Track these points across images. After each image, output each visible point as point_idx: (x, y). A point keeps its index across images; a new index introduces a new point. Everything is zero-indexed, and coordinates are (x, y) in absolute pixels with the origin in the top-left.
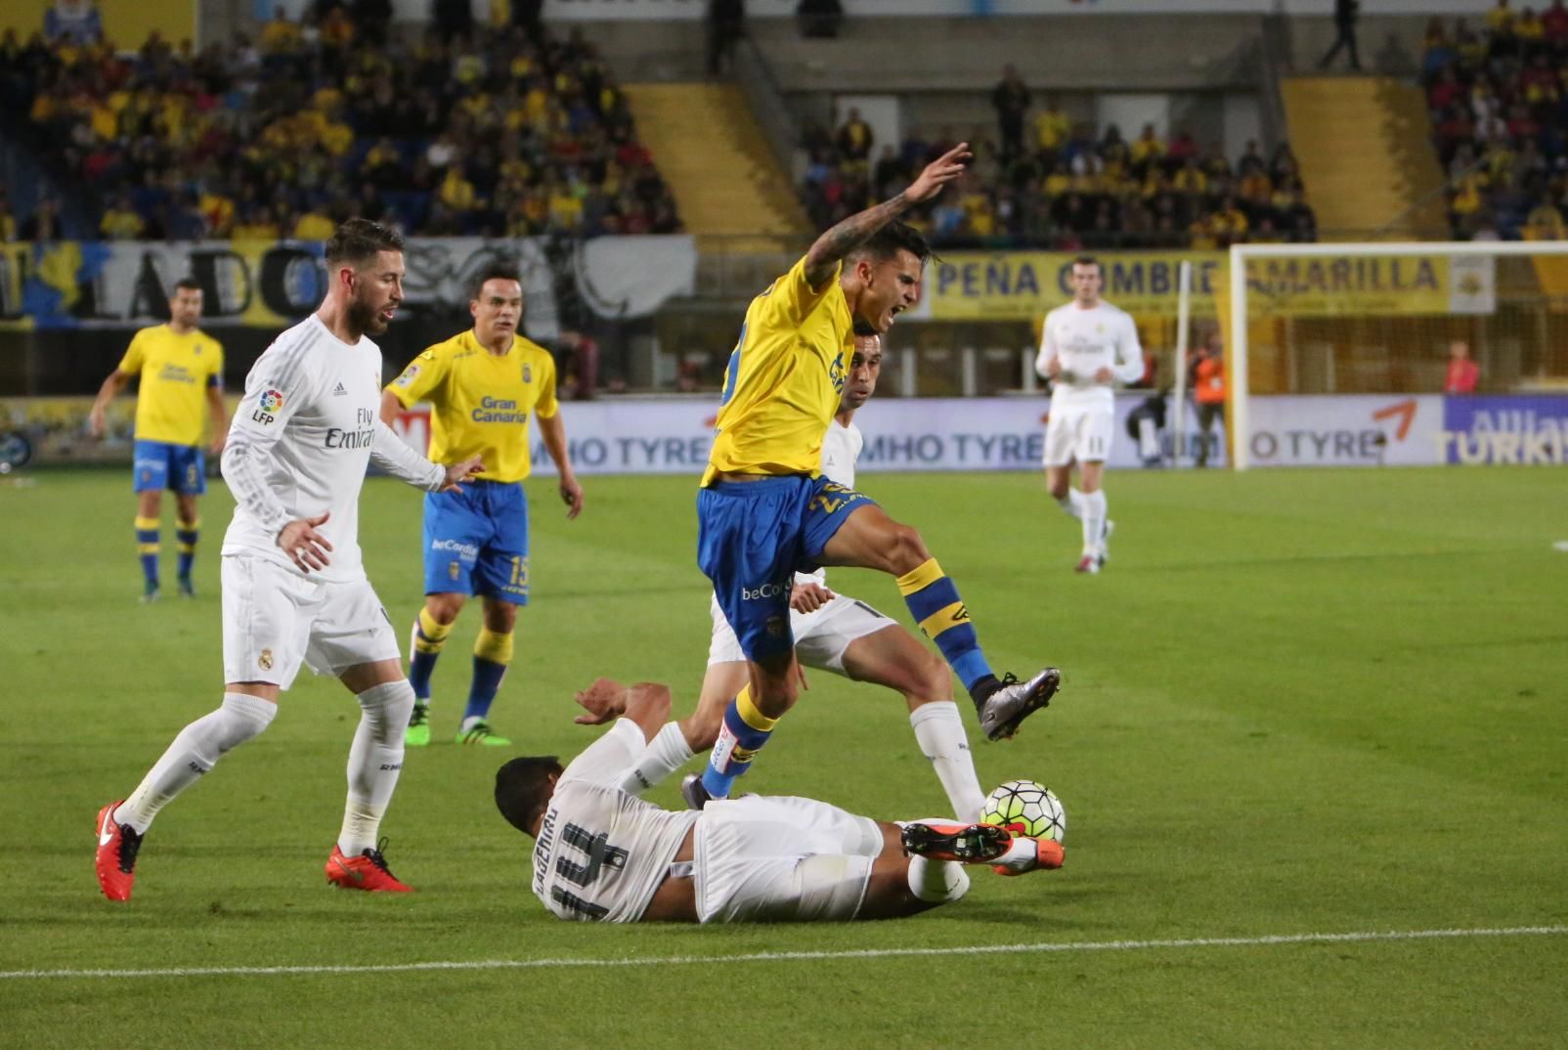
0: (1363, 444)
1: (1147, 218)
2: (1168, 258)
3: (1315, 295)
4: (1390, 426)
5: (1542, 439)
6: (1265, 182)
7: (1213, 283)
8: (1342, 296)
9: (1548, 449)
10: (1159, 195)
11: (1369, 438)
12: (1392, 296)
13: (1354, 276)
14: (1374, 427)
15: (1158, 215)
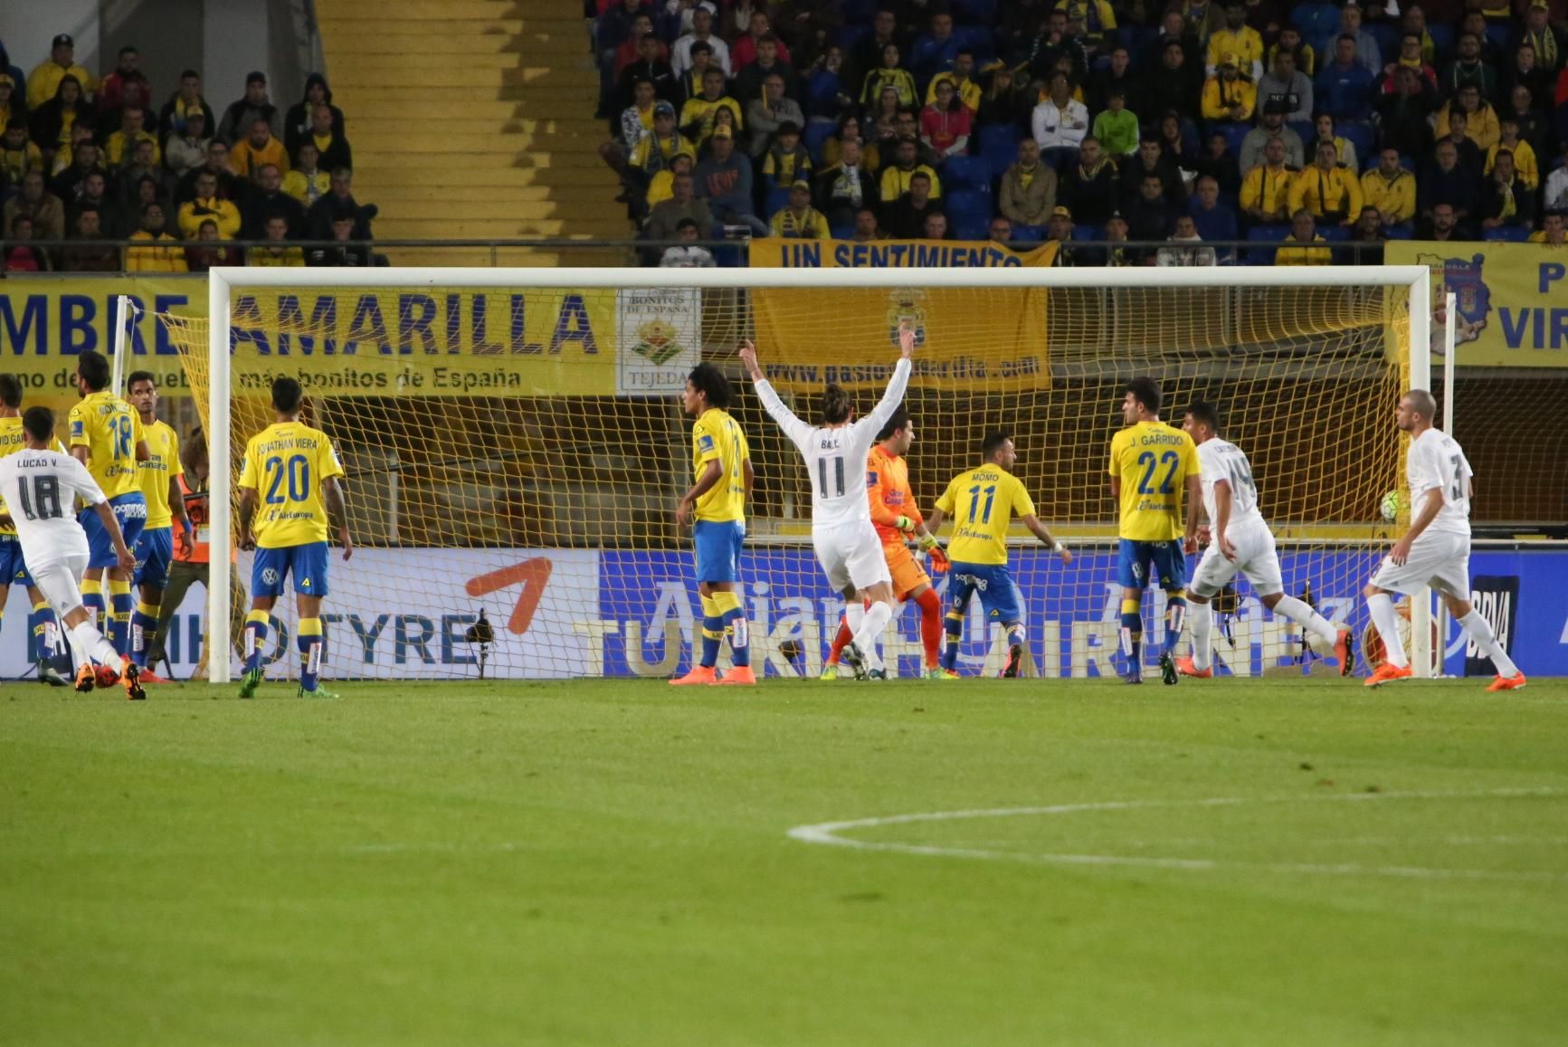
0: (448, 640)
1: (55, 211)
2: (94, 287)
3: (366, 359)
4: (499, 607)
5: (783, 632)
6: (274, 149)
7: (175, 337)
8: (418, 362)
9: (792, 652)
10: (76, 172)
11: (460, 629)
12: (509, 362)
13: (439, 325)
14: (472, 607)
15: (74, 208)
